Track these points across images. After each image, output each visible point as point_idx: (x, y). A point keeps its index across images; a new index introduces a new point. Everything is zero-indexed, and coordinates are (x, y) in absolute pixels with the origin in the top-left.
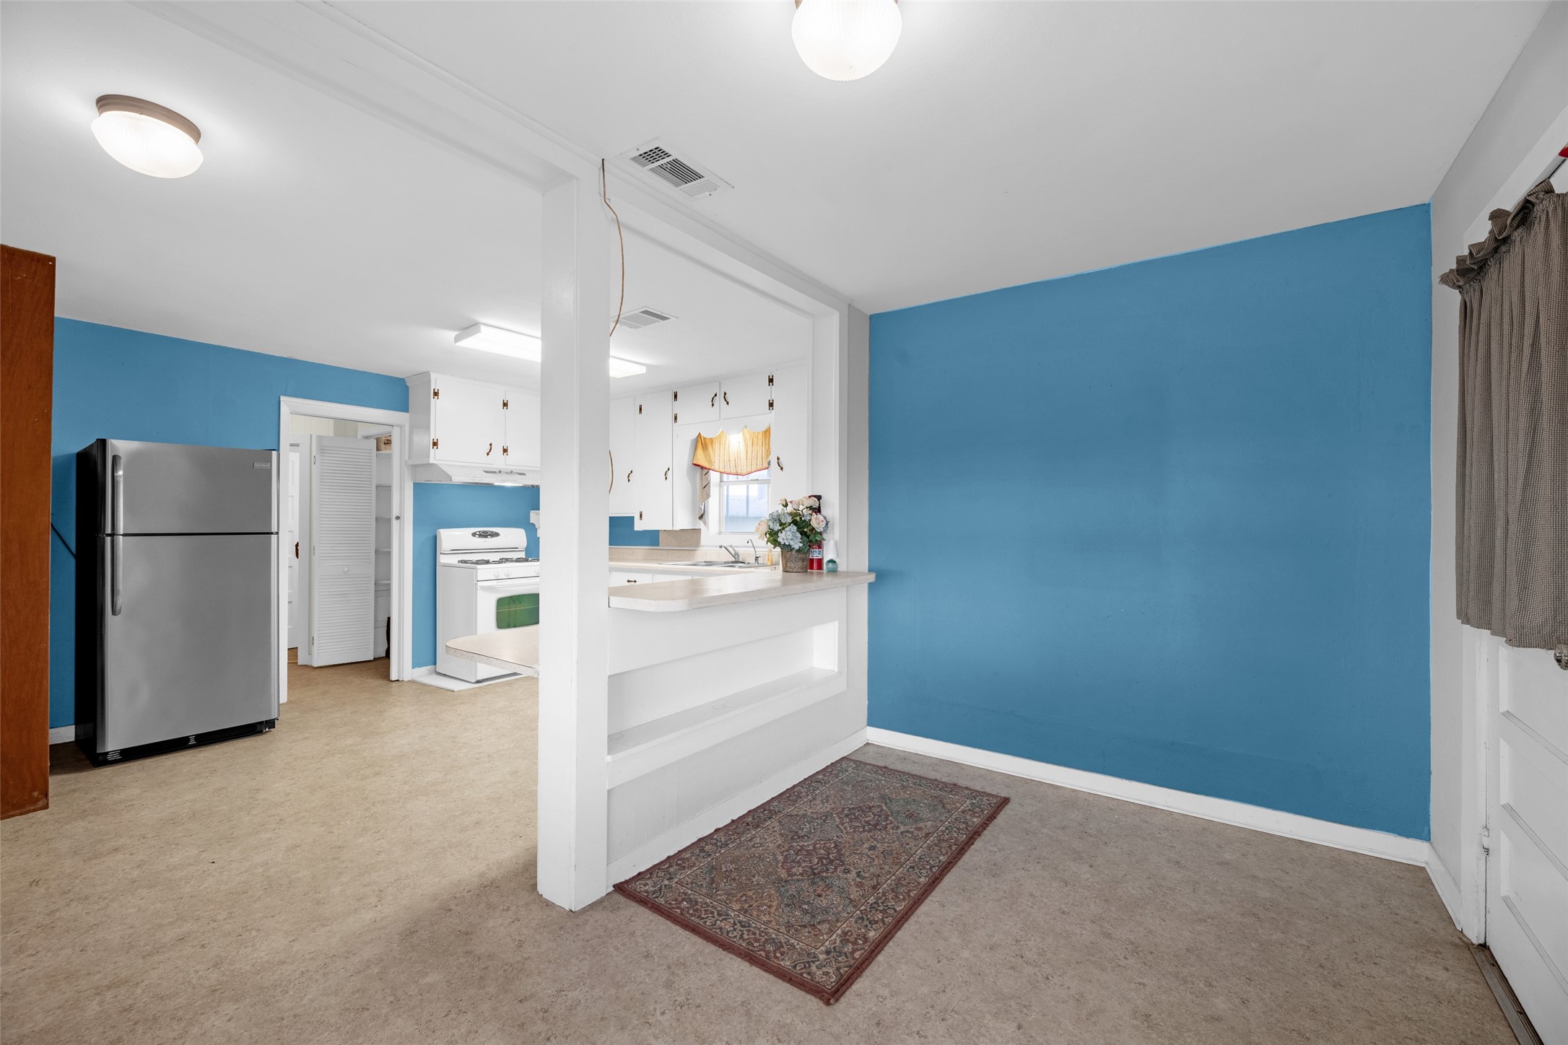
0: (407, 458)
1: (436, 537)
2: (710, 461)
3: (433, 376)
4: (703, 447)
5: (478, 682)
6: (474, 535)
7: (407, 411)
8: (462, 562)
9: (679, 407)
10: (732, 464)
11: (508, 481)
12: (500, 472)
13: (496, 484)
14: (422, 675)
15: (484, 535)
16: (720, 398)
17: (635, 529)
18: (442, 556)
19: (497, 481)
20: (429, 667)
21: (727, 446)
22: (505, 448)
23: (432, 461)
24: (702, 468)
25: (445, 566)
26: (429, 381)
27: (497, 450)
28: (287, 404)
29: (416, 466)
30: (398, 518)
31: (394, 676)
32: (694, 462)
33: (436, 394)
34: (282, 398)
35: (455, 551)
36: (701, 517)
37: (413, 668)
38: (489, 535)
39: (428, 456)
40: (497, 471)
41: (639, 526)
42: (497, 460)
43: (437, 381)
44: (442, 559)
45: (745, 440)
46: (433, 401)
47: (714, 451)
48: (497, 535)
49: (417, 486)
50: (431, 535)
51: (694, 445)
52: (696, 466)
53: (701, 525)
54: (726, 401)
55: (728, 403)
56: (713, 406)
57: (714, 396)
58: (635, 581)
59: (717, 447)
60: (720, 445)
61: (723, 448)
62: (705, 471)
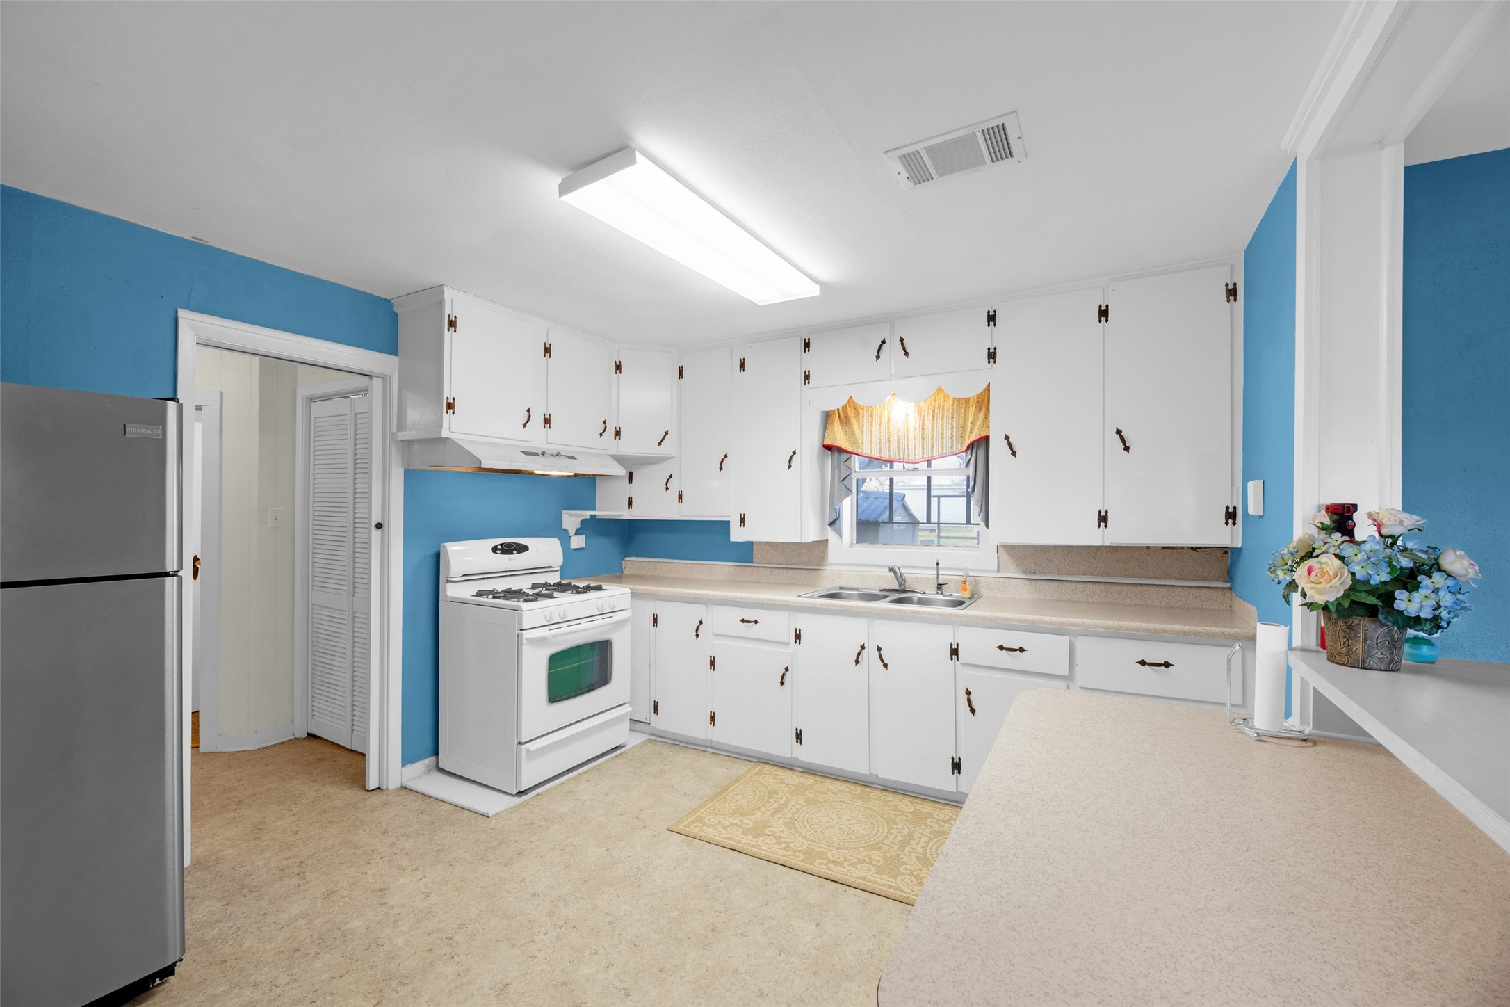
0: (394, 429)
1: (438, 556)
2: (854, 442)
3: (448, 294)
4: (840, 421)
5: (520, 793)
6: (494, 550)
7: (396, 354)
8: (480, 594)
9: (811, 361)
10: (893, 445)
11: (552, 468)
12: (543, 453)
13: (537, 472)
14: (418, 776)
15: (507, 549)
16: (893, 348)
17: (731, 540)
18: (449, 585)
19: (538, 467)
20: (427, 761)
21: (885, 419)
22: (547, 417)
23: (445, 434)
24: (840, 450)
25: (455, 601)
26: (441, 303)
27: (537, 420)
28: (192, 325)
29: (410, 442)
30: (379, 526)
31: (372, 783)
32: (827, 442)
33: (452, 323)
34: (182, 313)
35: (469, 577)
36: (831, 524)
37: (404, 764)
38: (515, 549)
39: (440, 426)
40: (540, 452)
41: (737, 535)
42: (536, 436)
43: (455, 302)
44: (451, 591)
45: (920, 411)
46: (448, 335)
47: (861, 427)
48: (524, 548)
49: (408, 473)
50: (432, 551)
51: (827, 417)
52: (829, 448)
53: (830, 534)
54: (904, 350)
55: (907, 354)
56: (878, 357)
57: (884, 342)
58: (756, 622)
59: (865, 419)
60: (872, 416)
61: (878, 420)
62: (846, 456)
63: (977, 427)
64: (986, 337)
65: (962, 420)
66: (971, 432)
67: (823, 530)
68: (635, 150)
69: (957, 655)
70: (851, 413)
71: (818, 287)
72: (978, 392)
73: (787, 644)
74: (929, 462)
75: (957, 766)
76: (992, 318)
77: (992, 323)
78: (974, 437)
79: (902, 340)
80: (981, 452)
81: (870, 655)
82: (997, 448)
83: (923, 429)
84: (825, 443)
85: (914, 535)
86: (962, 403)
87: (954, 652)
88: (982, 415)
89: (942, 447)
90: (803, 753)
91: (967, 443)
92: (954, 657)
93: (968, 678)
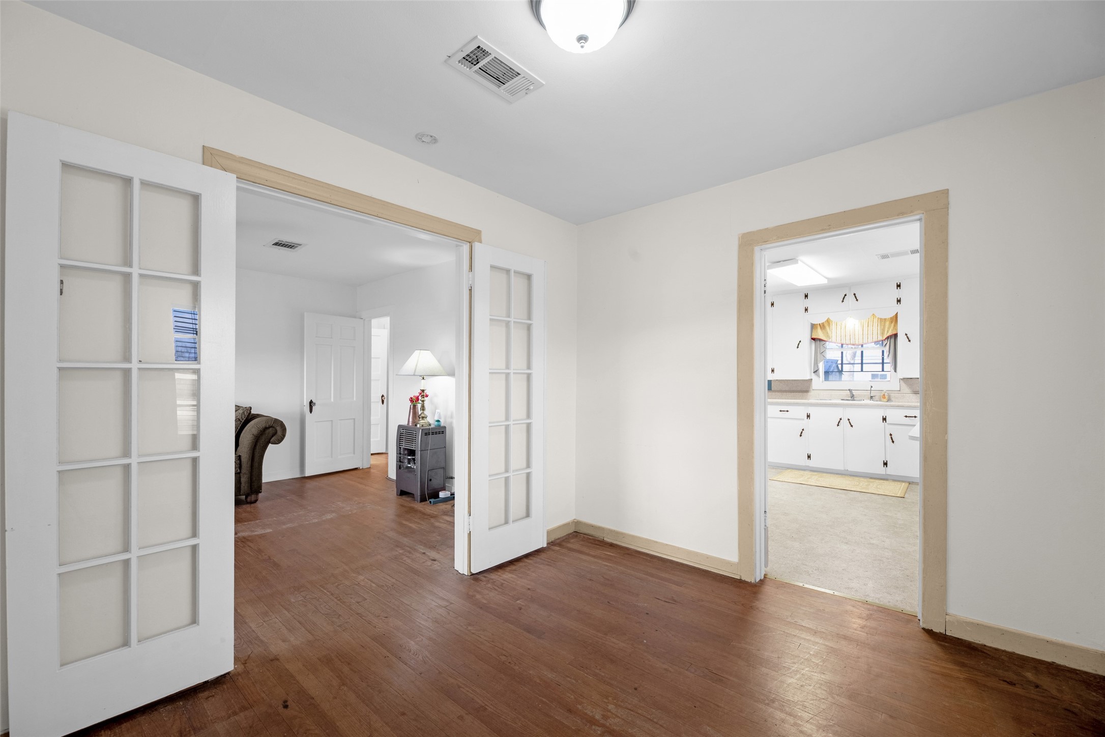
2: (828, 336)
4: (821, 328)
9: (807, 303)
10: (848, 338)
16: (850, 299)
21: (843, 326)
24: (820, 340)
32: (813, 337)
36: (814, 372)
45: (861, 323)
47: (831, 330)
51: (813, 326)
52: (814, 339)
53: (814, 377)
54: (856, 298)
55: (857, 300)
56: (843, 301)
57: (845, 295)
58: (787, 411)
59: (833, 326)
60: (837, 325)
61: (840, 327)
62: (823, 342)
63: (891, 330)
64: (897, 293)
65: (882, 327)
66: (888, 332)
67: (811, 375)
68: (798, 260)
69: (886, 420)
70: (826, 325)
71: (827, 280)
72: (892, 316)
73: (803, 419)
74: (862, 346)
75: (885, 464)
76: (899, 286)
77: (899, 288)
78: (889, 334)
79: (855, 294)
80: (893, 340)
81: (844, 422)
82: (901, 339)
83: (863, 331)
84: (812, 337)
85: (840, 377)
86: (882, 321)
87: (884, 419)
88: (893, 325)
89: (873, 338)
90: (811, 463)
91: (885, 337)
92: (884, 421)
93: (890, 429)
